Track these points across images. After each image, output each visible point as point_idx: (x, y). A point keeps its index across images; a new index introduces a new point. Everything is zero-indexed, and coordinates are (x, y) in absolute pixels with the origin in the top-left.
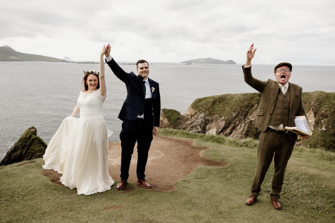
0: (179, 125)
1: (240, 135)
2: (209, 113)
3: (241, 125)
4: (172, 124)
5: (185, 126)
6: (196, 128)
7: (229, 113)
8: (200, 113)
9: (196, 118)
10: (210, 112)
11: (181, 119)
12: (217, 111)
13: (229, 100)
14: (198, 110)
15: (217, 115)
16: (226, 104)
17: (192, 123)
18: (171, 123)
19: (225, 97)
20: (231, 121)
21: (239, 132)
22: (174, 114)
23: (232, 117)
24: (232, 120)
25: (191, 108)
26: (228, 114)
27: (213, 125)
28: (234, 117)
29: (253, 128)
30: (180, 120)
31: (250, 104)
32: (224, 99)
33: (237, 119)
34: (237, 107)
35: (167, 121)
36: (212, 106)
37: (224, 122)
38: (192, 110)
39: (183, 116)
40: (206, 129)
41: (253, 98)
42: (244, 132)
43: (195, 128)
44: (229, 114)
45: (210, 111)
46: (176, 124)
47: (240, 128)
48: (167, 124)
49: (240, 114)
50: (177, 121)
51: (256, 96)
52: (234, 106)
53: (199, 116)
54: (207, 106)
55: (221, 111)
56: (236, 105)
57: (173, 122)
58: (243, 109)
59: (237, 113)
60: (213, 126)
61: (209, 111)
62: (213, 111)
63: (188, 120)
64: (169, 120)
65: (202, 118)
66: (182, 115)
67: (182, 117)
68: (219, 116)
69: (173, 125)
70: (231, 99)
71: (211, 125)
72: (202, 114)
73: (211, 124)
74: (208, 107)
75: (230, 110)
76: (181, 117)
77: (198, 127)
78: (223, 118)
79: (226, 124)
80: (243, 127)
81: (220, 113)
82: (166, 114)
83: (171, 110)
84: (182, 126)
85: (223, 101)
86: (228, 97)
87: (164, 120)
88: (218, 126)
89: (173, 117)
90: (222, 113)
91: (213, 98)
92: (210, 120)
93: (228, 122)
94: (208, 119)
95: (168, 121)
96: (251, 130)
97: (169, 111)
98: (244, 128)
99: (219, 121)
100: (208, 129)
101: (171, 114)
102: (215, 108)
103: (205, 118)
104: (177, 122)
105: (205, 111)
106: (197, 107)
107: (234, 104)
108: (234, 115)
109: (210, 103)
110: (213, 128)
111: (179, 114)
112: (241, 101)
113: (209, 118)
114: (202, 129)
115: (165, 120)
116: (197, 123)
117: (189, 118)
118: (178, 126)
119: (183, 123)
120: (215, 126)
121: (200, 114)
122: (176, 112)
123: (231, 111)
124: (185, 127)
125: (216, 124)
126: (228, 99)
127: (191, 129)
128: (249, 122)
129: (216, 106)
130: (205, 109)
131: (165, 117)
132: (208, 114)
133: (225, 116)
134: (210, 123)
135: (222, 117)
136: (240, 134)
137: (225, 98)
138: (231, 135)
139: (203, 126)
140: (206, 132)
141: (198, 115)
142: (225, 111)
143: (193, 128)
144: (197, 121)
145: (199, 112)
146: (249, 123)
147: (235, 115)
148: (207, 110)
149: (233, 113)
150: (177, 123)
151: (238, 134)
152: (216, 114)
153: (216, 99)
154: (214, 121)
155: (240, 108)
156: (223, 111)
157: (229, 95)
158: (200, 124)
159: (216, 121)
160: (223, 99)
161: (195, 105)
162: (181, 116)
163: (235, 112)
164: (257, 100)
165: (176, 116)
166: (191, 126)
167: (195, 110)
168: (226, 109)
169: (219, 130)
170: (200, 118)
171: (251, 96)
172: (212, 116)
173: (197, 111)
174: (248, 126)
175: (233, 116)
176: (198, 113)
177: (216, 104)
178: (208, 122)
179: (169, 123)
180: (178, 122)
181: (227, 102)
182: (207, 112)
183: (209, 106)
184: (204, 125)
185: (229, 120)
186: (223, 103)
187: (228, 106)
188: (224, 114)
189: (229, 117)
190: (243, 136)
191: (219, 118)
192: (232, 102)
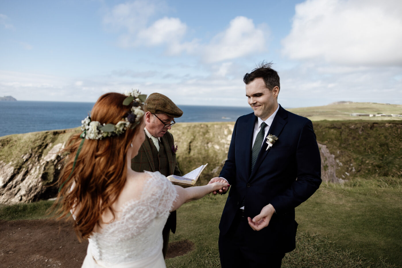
1: (36, 180)
3: (36, 169)
7: (18, 157)
13: (16, 141)
16: (12, 147)
20: (21, 165)
24: (23, 164)
26: (17, 158)
28: (25, 160)
29: (51, 169)
31: (43, 143)
32: (10, 141)
34: (28, 149)
37: (12, 168)
41: (45, 137)
42: (40, 176)
44: (18, 158)
47: (35, 171)
49: (32, 156)
51: (49, 135)
52: (24, 147)
55: (6, 155)
56: (26, 146)
58: (35, 150)
59: (28, 155)
68: (4, 161)
75: (19, 153)
78: (10, 163)
79: (15, 169)
80: (38, 170)
81: (5, 158)
85: (8, 144)
88: (5, 174)
90: (9, 158)
93: (18, 167)
96: (49, 171)
98: (40, 171)
99: (5, 167)
107: (24, 145)
108: (25, 158)
112: (31, 142)
123: (20, 154)
125: (2, 172)
126: (14, 140)
128: (45, 163)
133: (13, 161)
135: (9, 163)
136: (36, 178)
138: (24, 182)
142: (12, 155)
146: (45, 165)
147: (27, 158)
149: (24, 156)
151: (33, 178)
155: (31, 149)
156: (9, 155)
160: (8, 142)
163: (26, 154)
164: (51, 139)
168: (13, 153)
169: (6, 179)
171: (43, 135)
174: (44, 168)
175: (23, 160)
181: (13, 145)
185: (19, 164)
186: (8, 146)
187: (15, 149)
188: (11, 158)
189: (19, 162)
190: (40, 180)
191: (4, 164)
192: (20, 144)
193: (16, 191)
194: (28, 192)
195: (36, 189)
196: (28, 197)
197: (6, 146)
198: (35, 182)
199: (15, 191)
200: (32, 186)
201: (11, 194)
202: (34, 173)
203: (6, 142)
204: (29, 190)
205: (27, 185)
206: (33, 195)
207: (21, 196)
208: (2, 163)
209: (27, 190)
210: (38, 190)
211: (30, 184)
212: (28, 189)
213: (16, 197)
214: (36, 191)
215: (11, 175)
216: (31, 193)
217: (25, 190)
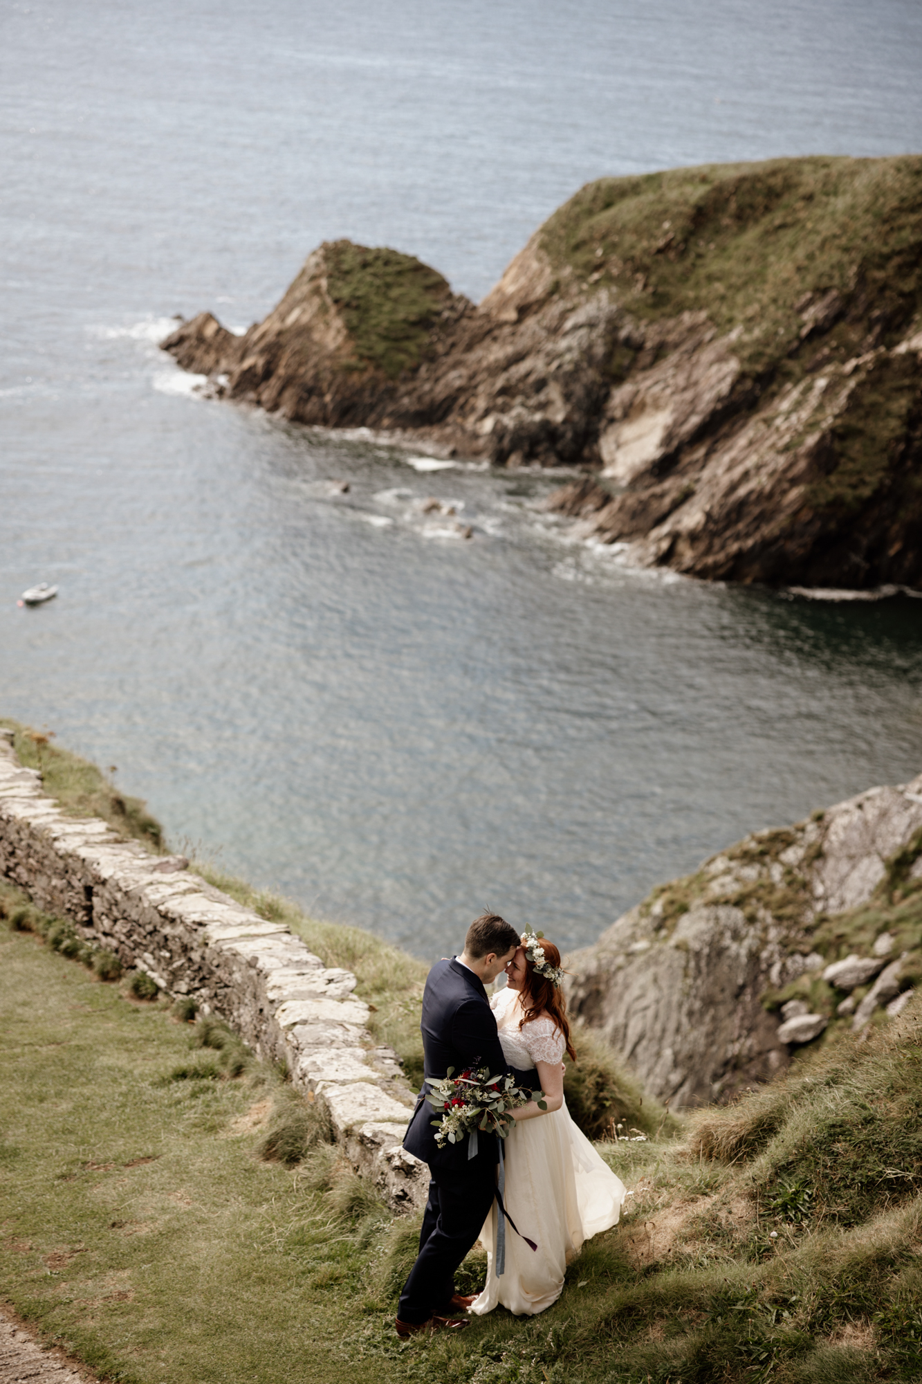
0: (423, 371)
1: (782, 461)
2: (650, 289)
3: (809, 389)
4: (370, 358)
5: (460, 377)
6: (533, 402)
7: (781, 302)
8: (585, 287)
9: (555, 323)
10: (661, 289)
11: (446, 324)
12: (710, 278)
13: (809, 198)
14: (576, 266)
15: (701, 309)
16: (781, 233)
17: (519, 358)
18: (366, 353)
19: (785, 179)
20: (780, 359)
21: (781, 437)
22: (401, 285)
23: (794, 328)
24: (793, 355)
25: (535, 246)
26: (772, 308)
27: (656, 383)
28: (805, 331)
29: (889, 414)
30: (436, 330)
32: (778, 196)
33: (826, 351)
34: (846, 258)
35: (339, 331)
36: (686, 241)
37: (733, 365)
38: (535, 265)
39: (460, 306)
40: (609, 414)
42: (811, 440)
43: (528, 397)
44: (778, 308)
45: (663, 280)
46: (402, 357)
47: (798, 405)
48: (332, 357)
49: (855, 311)
50: (408, 338)
52: (827, 247)
53: (573, 309)
54: (645, 244)
55: (734, 280)
56: (843, 241)
57: (380, 347)
58: (879, 275)
59: (835, 300)
60: (657, 389)
61: (653, 279)
62: (684, 278)
63: (495, 339)
64: (352, 331)
65: (591, 325)
66: (461, 298)
67: (454, 315)
68: (711, 318)
69: (378, 367)
70: (827, 194)
71: (644, 386)
72: (599, 301)
73: (645, 379)
74: (653, 250)
75: (796, 278)
76: (446, 314)
77: (553, 392)
78: (734, 336)
79: (741, 377)
80: (813, 399)
81: (723, 298)
82: (340, 284)
83: (388, 258)
84: (445, 374)
85: (767, 209)
86: (810, 181)
87: (322, 326)
88: (688, 395)
89: (388, 307)
90: (740, 299)
91: (704, 180)
92: (649, 345)
93: (759, 368)
94: (636, 335)
95: (344, 332)
96: (871, 426)
97: (370, 257)
98: (820, 407)
99: (707, 355)
100: (618, 413)
101: (378, 282)
102: (699, 256)
103: (613, 325)
104: (412, 347)
105: (628, 274)
106: (577, 247)
107: (837, 231)
108: (812, 315)
109: (673, 220)
110: (657, 406)
111: (438, 285)
112: (877, 215)
113: (642, 329)
114: (577, 407)
115: (328, 325)
116: (548, 364)
117: (501, 325)
118: (413, 379)
119: (456, 355)
120: (668, 391)
121: (588, 301)
122: (419, 269)
123: (798, 286)
124: (458, 383)
125: (681, 380)
126: (802, 191)
127: (500, 401)
128: (870, 366)
129: (708, 243)
130: (628, 259)
131: (329, 301)
132: (637, 301)
133: (750, 322)
134: (644, 369)
135: (730, 330)
136: (787, 448)
137: (789, 186)
139: (589, 391)
140: (605, 430)
141: (569, 305)
142: (764, 282)
143: (513, 396)
144: (549, 346)
145: (581, 278)
146: (862, 376)
147: (821, 315)
148: (636, 270)
149: (811, 302)
150: (406, 351)
151: (773, 446)
152: (697, 305)
153: (719, 189)
154: (673, 358)
155: (861, 266)
156: (745, 284)
157: (819, 163)
158: (568, 368)
159: (686, 351)
160: (773, 195)
161: (564, 226)
162: (448, 303)
163: (825, 292)
165: (414, 302)
166: (500, 382)
167: (556, 268)
168: (770, 274)
169: (683, 424)
170: (577, 327)
172: (670, 316)
173: (567, 271)
174: (851, 396)
175: (801, 327)
176: (574, 289)
177: (718, 231)
178: (634, 360)
179: (350, 346)
180: (419, 346)
181: (789, 220)
182: (640, 286)
183: (661, 243)
184: (599, 379)
185: (769, 351)
186: (766, 222)
187: (787, 250)
188: (747, 303)
189: (776, 333)
190: (802, 465)
191: (708, 336)
192: (822, 218)
193: (667, 501)
194: (716, 522)
195: (763, 518)
196: (708, 551)
197: (756, 221)
198: (772, 474)
199: (662, 496)
200: (750, 493)
201: (640, 507)
202: (789, 414)
203: (760, 200)
204: (725, 511)
205: (725, 481)
206: (734, 547)
207: (675, 537)
208: (704, 323)
209: (716, 512)
210: (768, 530)
211: (746, 476)
212: (721, 506)
213: (655, 533)
214: (757, 528)
215: (711, 406)
216: (728, 533)
217: (708, 507)
